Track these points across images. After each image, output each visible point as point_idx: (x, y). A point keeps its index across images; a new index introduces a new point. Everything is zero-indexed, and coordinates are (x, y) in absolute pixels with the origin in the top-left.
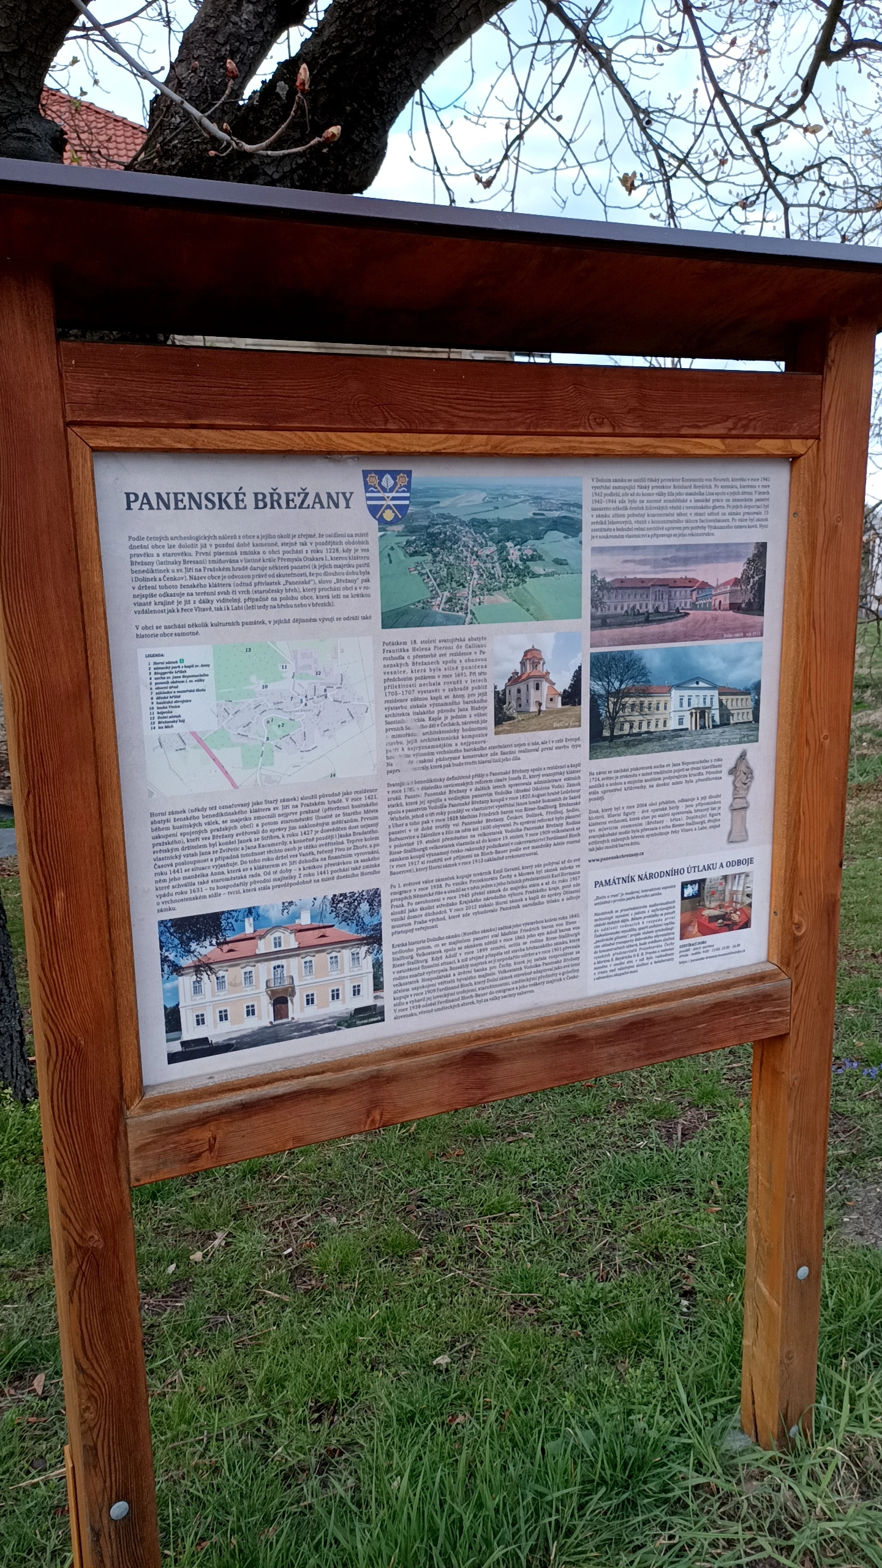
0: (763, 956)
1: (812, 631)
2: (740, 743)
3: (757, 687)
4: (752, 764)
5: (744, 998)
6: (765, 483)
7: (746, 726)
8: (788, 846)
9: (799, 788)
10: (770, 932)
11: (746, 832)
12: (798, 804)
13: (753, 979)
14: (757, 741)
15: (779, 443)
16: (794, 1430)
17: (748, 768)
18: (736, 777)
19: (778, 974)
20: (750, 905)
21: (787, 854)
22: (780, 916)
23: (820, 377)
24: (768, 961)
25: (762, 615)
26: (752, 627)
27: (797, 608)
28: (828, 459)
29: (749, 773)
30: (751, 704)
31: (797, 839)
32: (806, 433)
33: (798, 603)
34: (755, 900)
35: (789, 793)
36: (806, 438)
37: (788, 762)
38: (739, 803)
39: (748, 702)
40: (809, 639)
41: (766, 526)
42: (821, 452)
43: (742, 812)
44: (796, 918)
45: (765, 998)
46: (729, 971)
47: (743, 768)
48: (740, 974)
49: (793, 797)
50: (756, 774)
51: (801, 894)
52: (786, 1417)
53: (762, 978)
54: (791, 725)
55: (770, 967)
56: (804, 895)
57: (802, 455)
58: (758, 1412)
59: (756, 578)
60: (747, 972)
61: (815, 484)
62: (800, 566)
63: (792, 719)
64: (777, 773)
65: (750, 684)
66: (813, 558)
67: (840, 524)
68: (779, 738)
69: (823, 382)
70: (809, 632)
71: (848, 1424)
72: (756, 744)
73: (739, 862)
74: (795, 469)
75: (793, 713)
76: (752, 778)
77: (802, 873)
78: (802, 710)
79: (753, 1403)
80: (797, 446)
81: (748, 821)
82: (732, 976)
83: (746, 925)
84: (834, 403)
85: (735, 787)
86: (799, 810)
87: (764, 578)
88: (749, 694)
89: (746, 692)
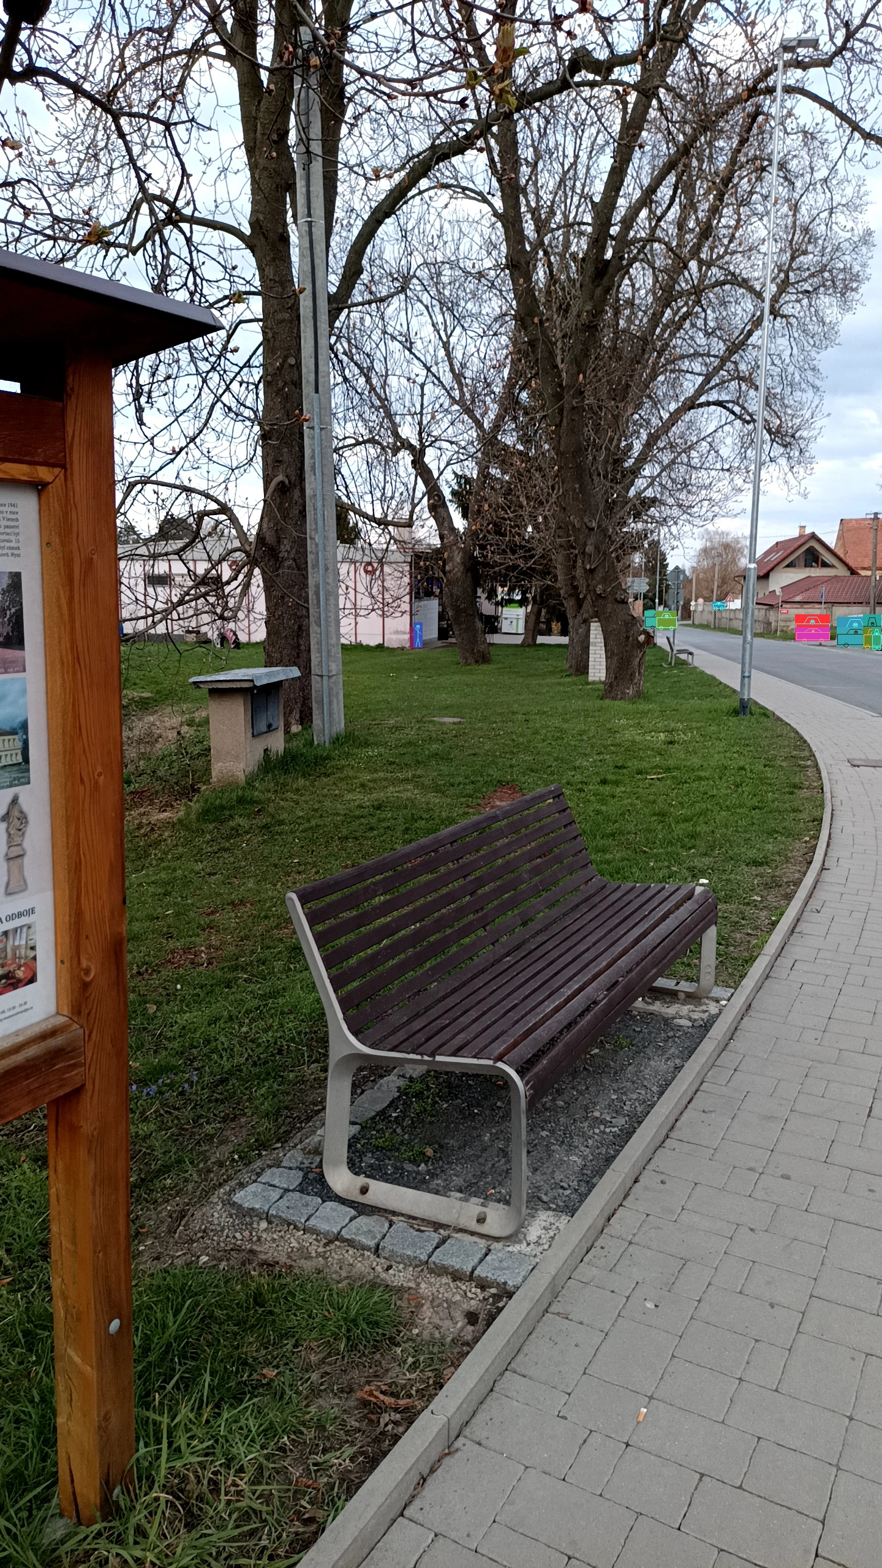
0: (52, 1008)
1: (77, 665)
2: (11, 786)
3: (24, 726)
4: (25, 808)
5: (35, 1059)
6: (13, 509)
7: (15, 768)
8: (71, 891)
9: (77, 829)
10: (58, 982)
11: (25, 881)
12: (78, 845)
13: (44, 1036)
14: (29, 783)
15: (24, 468)
16: (117, 1491)
17: (21, 812)
18: (9, 824)
19: (69, 1026)
20: (35, 958)
21: (70, 898)
22: (67, 964)
23: (61, 404)
24: (58, 1013)
25: (23, 649)
26: (12, 662)
27: (60, 642)
28: (77, 489)
29: (23, 818)
30: (19, 745)
31: (80, 881)
32: (52, 461)
33: (60, 638)
34: (40, 953)
35: (68, 835)
36: (53, 465)
37: (64, 802)
38: (16, 851)
39: (16, 742)
40: (74, 674)
41: (19, 555)
42: (69, 483)
43: (19, 860)
44: (84, 963)
45: (57, 1054)
46: (17, 1033)
47: (16, 813)
48: (30, 1033)
49: (71, 839)
50: (31, 818)
51: (87, 937)
52: (107, 1482)
53: (53, 1033)
54: (64, 763)
55: (61, 1020)
56: (91, 938)
57: (49, 483)
58: (78, 1490)
59: (13, 610)
60: (37, 1030)
61: (66, 514)
62: (58, 598)
63: (65, 758)
64: (53, 815)
65: (16, 723)
66: (72, 591)
67: (95, 557)
68: (52, 778)
69: (64, 410)
70: (74, 667)
71: (168, 1460)
72: (27, 786)
73: (20, 915)
74: (43, 497)
75: (65, 752)
76: (27, 822)
77: (87, 917)
78: (73, 749)
79: (72, 1481)
80: (44, 473)
81: (26, 869)
82: (21, 1039)
83: (32, 980)
84: (77, 433)
85: (9, 835)
86: (79, 851)
87: (21, 610)
88: (16, 733)
89: (13, 732)
